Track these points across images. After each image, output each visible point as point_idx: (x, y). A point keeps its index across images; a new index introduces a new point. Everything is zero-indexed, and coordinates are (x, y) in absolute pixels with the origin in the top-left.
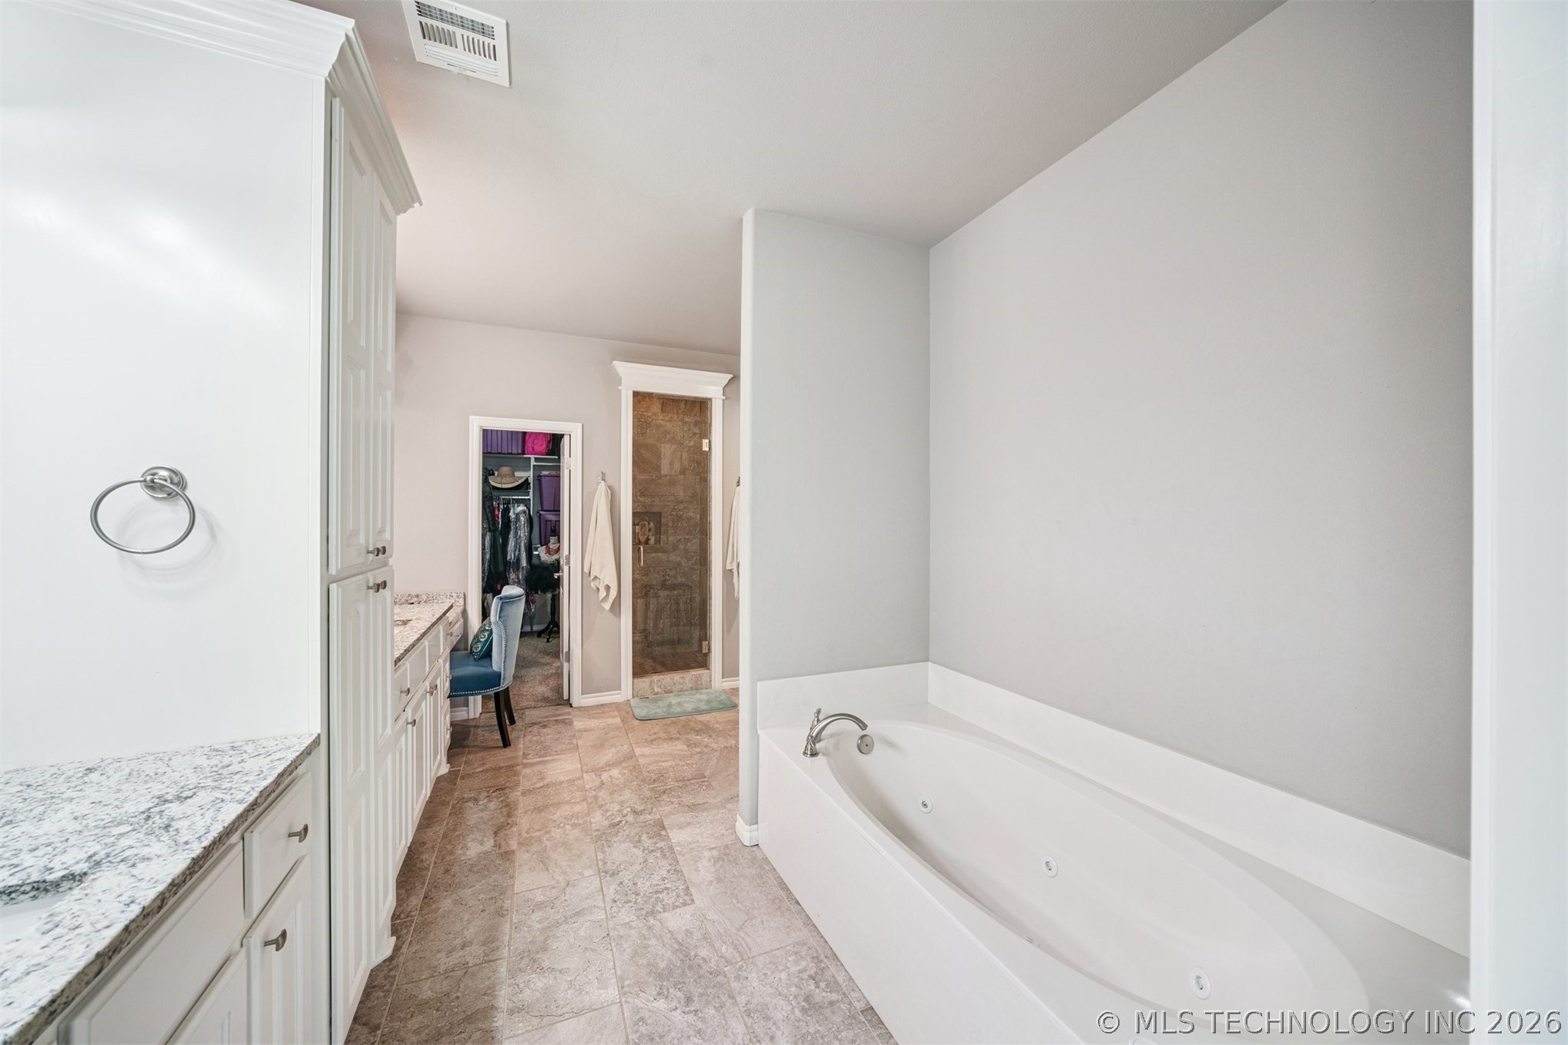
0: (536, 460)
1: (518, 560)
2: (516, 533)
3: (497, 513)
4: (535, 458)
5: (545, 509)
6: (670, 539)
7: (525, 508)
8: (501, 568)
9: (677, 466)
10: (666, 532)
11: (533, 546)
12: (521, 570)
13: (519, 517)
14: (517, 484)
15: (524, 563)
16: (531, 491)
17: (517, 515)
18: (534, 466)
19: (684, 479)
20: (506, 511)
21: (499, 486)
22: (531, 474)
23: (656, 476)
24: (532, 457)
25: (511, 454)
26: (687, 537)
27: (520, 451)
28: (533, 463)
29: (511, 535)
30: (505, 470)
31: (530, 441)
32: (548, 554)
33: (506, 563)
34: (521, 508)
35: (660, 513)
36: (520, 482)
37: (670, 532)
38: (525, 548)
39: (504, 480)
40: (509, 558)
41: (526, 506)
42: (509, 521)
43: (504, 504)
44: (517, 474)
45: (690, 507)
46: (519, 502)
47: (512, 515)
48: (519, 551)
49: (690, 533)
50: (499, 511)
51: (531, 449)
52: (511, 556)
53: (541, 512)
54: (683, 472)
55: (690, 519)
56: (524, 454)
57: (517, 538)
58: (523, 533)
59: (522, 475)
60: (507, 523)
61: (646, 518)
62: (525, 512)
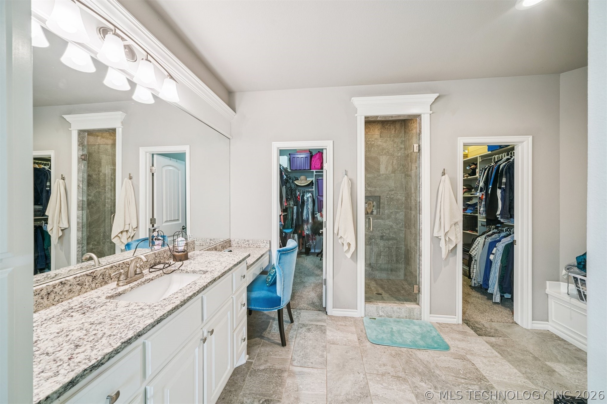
0: (316, 172)
1: (308, 219)
2: (307, 207)
3: (299, 197)
4: (316, 171)
5: (320, 195)
6: (386, 212)
7: (311, 195)
8: (300, 223)
9: (390, 168)
10: (383, 208)
11: (315, 213)
12: (309, 224)
13: (308, 199)
14: (307, 184)
15: (310, 221)
16: (314, 187)
17: (308, 198)
18: (315, 175)
19: (395, 176)
20: (303, 196)
21: (300, 185)
22: (314, 179)
23: (377, 175)
24: (314, 171)
25: (305, 170)
26: (396, 211)
27: (309, 168)
28: (315, 173)
29: (305, 207)
30: (303, 177)
31: (313, 163)
32: (321, 217)
33: (303, 221)
34: (310, 195)
35: (380, 197)
36: (309, 182)
37: (386, 207)
38: (311, 214)
39: (303, 182)
40: (304, 218)
41: (312, 194)
42: (304, 201)
43: (302, 193)
44: (308, 179)
45: (398, 192)
46: (309, 192)
47: (305, 198)
48: (308, 215)
49: (398, 208)
50: (300, 196)
51: (314, 167)
52: (305, 217)
53: (318, 197)
54: (394, 172)
55: (398, 200)
56: (311, 170)
57: (308, 209)
58: (310, 206)
59: (310, 180)
60: (303, 202)
61: (371, 199)
62: (311, 197)
